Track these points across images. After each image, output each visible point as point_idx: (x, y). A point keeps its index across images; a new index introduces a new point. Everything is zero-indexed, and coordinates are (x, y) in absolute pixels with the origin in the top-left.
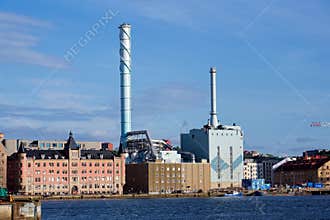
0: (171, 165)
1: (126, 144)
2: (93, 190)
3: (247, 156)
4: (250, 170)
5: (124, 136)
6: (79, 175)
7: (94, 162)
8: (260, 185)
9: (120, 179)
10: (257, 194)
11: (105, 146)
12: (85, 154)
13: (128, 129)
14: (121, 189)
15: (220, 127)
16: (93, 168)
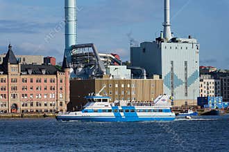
0: (120, 82)
1: (71, 59)
2: (35, 108)
3: (204, 71)
4: (207, 87)
5: (69, 49)
6: (19, 93)
7: (35, 77)
8: (216, 103)
9: (64, 97)
10: (213, 113)
11: (47, 60)
12: (25, 69)
13: (73, 42)
14: (65, 107)
15: (174, 40)
16: (35, 84)
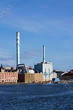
0: (31, 74)
1: (18, 68)
2: (8, 81)
3: (54, 71)
4: (55, 75)
6: (4, 77)
8: (57, 80)
10: (57, 83)
11: (12, 68)
15: (46, 63)
16: (8, 75)
